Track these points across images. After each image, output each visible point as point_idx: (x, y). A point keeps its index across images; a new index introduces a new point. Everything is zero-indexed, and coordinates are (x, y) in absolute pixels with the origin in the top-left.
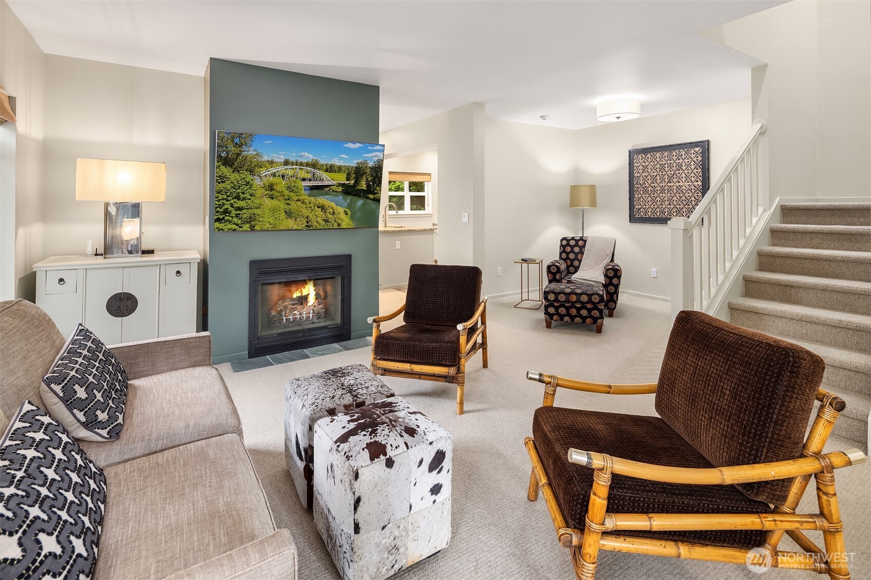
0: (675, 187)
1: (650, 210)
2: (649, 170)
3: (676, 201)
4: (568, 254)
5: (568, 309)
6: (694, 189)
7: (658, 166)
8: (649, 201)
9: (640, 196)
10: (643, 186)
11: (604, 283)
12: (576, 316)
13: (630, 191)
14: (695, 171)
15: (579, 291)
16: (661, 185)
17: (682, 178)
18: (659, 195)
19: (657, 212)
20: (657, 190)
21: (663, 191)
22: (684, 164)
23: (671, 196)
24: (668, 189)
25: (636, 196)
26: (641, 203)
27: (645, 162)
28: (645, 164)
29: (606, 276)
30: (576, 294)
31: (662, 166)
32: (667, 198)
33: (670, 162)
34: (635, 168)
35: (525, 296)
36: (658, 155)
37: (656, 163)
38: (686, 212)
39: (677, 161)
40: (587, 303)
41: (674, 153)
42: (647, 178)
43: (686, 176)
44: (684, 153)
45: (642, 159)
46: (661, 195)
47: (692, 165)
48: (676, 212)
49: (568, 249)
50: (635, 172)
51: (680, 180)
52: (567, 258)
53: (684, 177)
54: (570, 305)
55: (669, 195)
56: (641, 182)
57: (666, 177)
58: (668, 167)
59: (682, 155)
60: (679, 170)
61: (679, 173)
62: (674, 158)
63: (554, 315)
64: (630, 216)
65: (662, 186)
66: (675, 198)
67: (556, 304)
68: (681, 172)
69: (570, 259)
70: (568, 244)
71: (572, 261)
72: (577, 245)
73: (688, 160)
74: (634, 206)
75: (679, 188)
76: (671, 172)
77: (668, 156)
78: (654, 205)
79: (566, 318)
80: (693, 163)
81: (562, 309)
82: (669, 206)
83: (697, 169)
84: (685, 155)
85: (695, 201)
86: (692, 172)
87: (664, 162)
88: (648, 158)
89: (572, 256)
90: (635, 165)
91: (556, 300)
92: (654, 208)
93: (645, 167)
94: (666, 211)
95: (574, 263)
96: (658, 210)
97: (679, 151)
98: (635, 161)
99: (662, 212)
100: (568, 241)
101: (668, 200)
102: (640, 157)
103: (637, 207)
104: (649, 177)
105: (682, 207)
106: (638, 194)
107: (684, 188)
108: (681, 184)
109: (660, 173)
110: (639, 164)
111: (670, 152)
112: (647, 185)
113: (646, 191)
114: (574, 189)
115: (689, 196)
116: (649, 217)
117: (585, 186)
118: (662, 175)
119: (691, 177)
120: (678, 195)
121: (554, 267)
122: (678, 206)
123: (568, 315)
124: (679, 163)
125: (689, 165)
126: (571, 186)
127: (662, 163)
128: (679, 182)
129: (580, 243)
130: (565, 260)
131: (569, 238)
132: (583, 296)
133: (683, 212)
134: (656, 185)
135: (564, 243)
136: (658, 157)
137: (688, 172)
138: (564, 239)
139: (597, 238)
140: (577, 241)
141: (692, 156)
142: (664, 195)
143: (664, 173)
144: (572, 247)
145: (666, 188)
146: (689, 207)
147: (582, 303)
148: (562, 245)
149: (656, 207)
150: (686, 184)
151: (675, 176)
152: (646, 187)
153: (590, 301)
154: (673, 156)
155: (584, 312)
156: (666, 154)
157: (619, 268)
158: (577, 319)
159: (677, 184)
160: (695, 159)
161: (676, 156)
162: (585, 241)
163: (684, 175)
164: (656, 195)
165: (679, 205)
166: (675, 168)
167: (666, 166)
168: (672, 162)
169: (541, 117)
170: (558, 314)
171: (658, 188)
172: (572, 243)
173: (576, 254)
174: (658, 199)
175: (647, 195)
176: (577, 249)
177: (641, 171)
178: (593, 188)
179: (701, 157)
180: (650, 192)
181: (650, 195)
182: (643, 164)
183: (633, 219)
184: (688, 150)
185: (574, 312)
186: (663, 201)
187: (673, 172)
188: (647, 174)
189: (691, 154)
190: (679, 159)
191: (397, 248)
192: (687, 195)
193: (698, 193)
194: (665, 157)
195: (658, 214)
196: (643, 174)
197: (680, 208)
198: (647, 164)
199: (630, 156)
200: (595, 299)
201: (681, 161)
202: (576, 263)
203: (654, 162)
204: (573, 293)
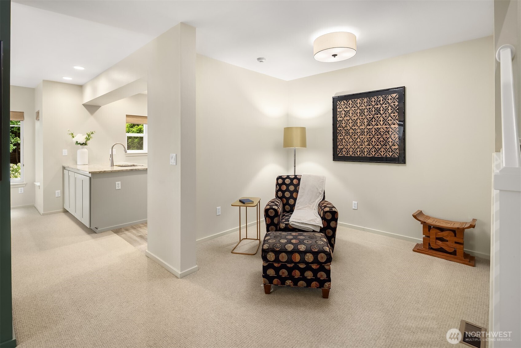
0: (374, 130)
1: (351, 150)
2: (351, 115)
3: (375, 142)
4: (283, 192)
5: (290, 270)
6: (391, 131)
7: (358, 111)
8: (350, 142)
9: (342, 137)
10: (345, 128)
11: (322, 226)
12: (299, 279)
13: (334, 133)
14: (392, 115)
15: (302, 248)
16: (361, 127)
17: (380, 121)
18: (359, 137)
19: (357, 152)
20: (358, 132)
21: (362, 133)
22: (382, 109)
23: (370, 138)
24: (367, 132)
25: (339, 137)
26: (344, 144)
27: (347, 108)
28: (347, 109)
29: (323, 218)
30: (300, 252)
31: (362, 111)
32: (366, 139)
33: (370, 107)
34: (338, 113)
35: (243, 236)
36: (359, 101)
37: (356, 108)
38: (383, 152)
39: (376, 106)
40: (312, 263)
41: (373, 99)
42: (349, 122)
43: (384, 120)
44: (382, 99)
45: (344, 105)
46: (361, 136)
47: (390, 110)
48: (375, 152)
49: (284, 188)
50: (338, 116)
51: (378, 123)
52: (283, 196)
53: (382, 121)
54: (292, 265)
55: (368, 136)
56: (344, 125)
57: (366, 120)
58: (367, 112)
59: (380, 101)
60: (377, 114)
61: (377, 117)
62: (373, 103)
63: (273, 278)
64: (334, 155)
65: (362, 129)
66: (374, 140)
67: (276, 265)
68: (379, 116)
69: (286, 198)
70: (284, 183)
71: (288, 199)
72: (292, 183)
73: (386, 105)
74: (337, 146)
75: (377, 130)
76: (370, 116)
77: (367, 102)
78: (355, 146)
79: (289, 282)
80: (390, 108)
81: (284, 270)
82: (368, 147)
83: (394, 113)
84: (383, 100)
85: (391, 142)
86: (390, 115)
87: (364, 108)
88: (349, 104)
89: (287, 194)
90: (338, 110)
91: (277, 260)
92: (355, 148)
93: (347, 113)
94: (366, 150)
95: (290, 202)
96: (358, 150)
97: (377, 97)
98: (338, 107)
99: (362, 151)
100: (284, 179)
101: (367, 141)
102: (342, 103)
103: (339, 147)
104: (351, 121)
105: (380, 147)
106: (341, 136)
107: (382, 130)
108: (379, 126)
109: (361, 117)
110: (341, 110)
111: (370, 98)
112: (349, 128)
113: (347, 133)
114: (288, 131)
115: (386, 137)
116: (351, 156)
117: (297, 128)
118: (362, 118)
119: (389, 120)
120: (376, 137)
121: (272, 210)
122: (376, 147)
123: (291, 277)
124: (377, 108)
125: (386, 110)
126: (285, 128)
127: (362, 108)
128: (377, 125)
129: (295, 181)
130: (281, 198)
131: (285, 177)
132: (308, 254)
133: (381, 152)
134: (356, 128)
135: (280, 181)
136: (358, 103)
137: (386, 116)
138: (280, 177)
139: (309, 176)
140: (292, 180)
141: (389, 101)
142: (364, 137)
143: (364, 117)
144: (288, 186)
145: (366, 130)
146: (386, 147)
147: (307, 263)
148: (277, 184)
149: (356, 147)
150: (384, 126)
151: (374, 120)
152: (347, 129)
153: (316, 261)
154: (372, 102)
155: (309, 275)
156: (366, 100)
157: (336, 210)
158: (301, 283)
159: (376, 127)
160: (392, 104)
161: (374, 101)
162: (299, 180)
163: (382, 119)
164: (356, 137)
165: (378, 145)
166: (373, 113)
167: (366, 110)
168: (371, 107)
169: (259, 59)
170: (279, 277)
171: (359, 131)
172: (288, 181)
173: (291, 193)
174: (359, 140)
175: (349, 137)
176: (292, 188)
177: (343, 116)
178: (303, 130)
179: (398, 102)
180: (351, 134)
181: (351, 137)
182: (345, 109)
183: (337, 157)
184: (386, 96)
185: (297, 274)
186: (362, 142)
187: (372, 116)
188: (348, 118)
189: (388, 100)
190: (377, 105)
191: (117, 188)
192: (384, 136)
193: (395, 135)
194: (365, 103)
195: (359, 154)
196: (345, 118)
197: (378, 148)
198: (348, 109)
199: (333, 102)
200: (322, 258)
201: (379, 106)
202: (291, 201)
203: (354, 107)
204: (296, 251)
